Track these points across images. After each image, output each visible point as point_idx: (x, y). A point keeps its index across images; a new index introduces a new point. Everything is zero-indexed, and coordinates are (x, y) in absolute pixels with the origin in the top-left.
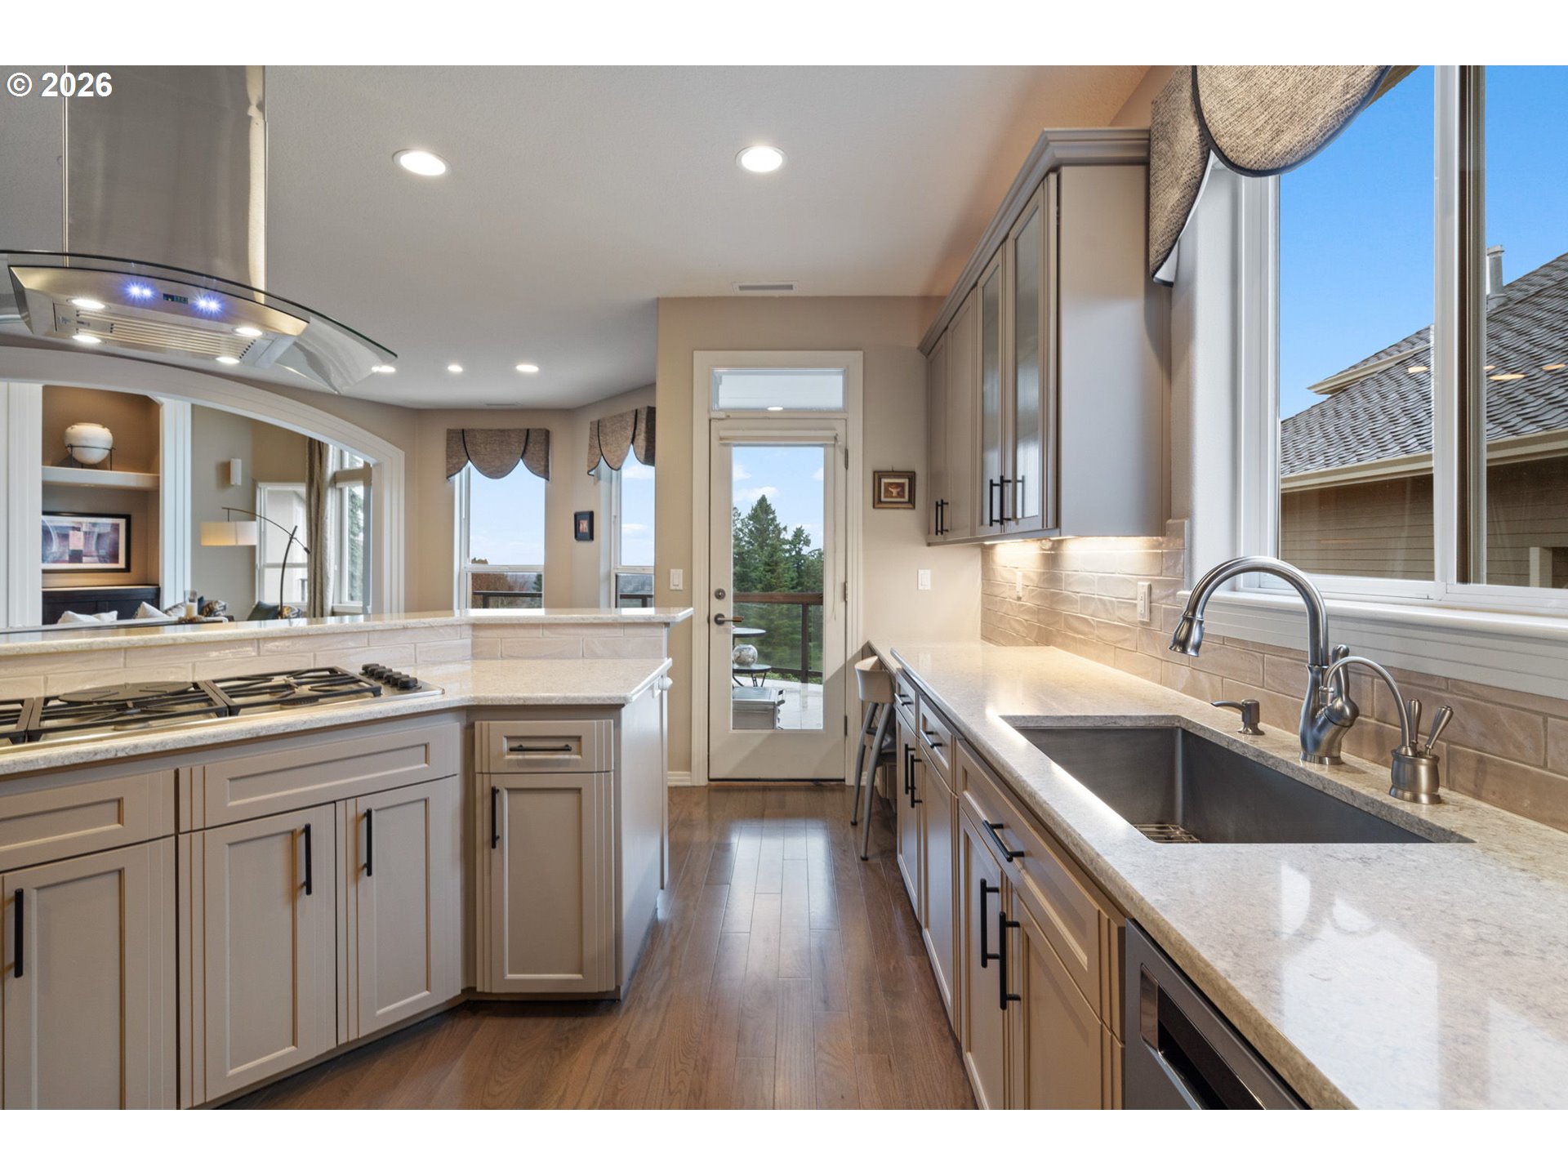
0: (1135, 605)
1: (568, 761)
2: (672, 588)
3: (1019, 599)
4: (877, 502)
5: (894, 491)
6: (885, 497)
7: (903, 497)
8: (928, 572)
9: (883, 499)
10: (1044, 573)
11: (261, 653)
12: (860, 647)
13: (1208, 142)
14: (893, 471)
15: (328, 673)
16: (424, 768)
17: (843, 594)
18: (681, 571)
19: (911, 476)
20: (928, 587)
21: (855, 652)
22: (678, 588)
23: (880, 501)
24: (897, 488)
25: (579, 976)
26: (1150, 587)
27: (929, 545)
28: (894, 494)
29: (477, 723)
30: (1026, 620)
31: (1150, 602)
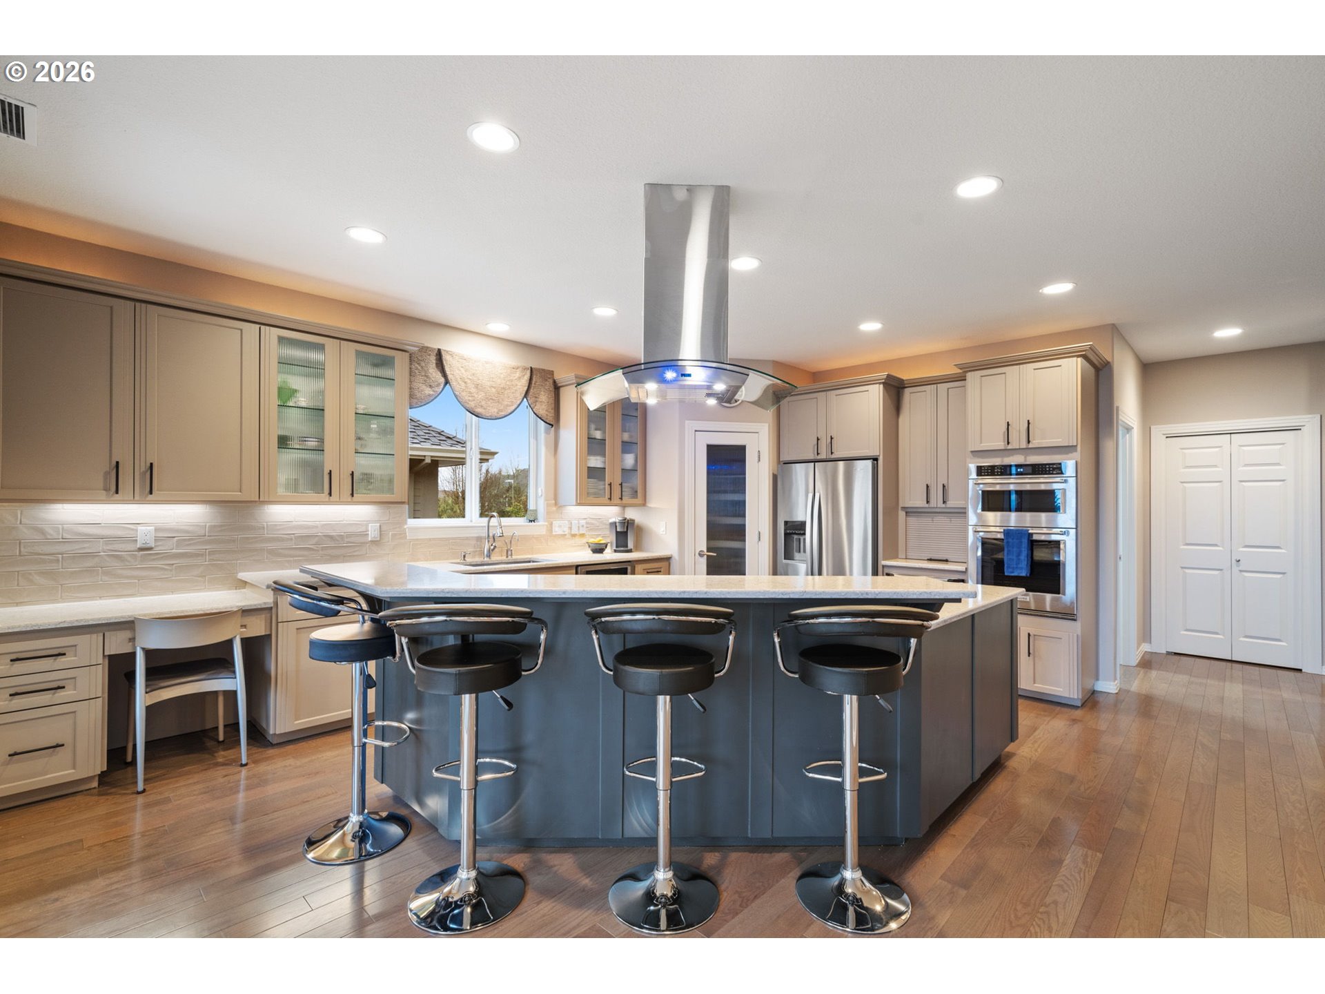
0: (366, 534)
26: (380, 526)
31: (380, 531)
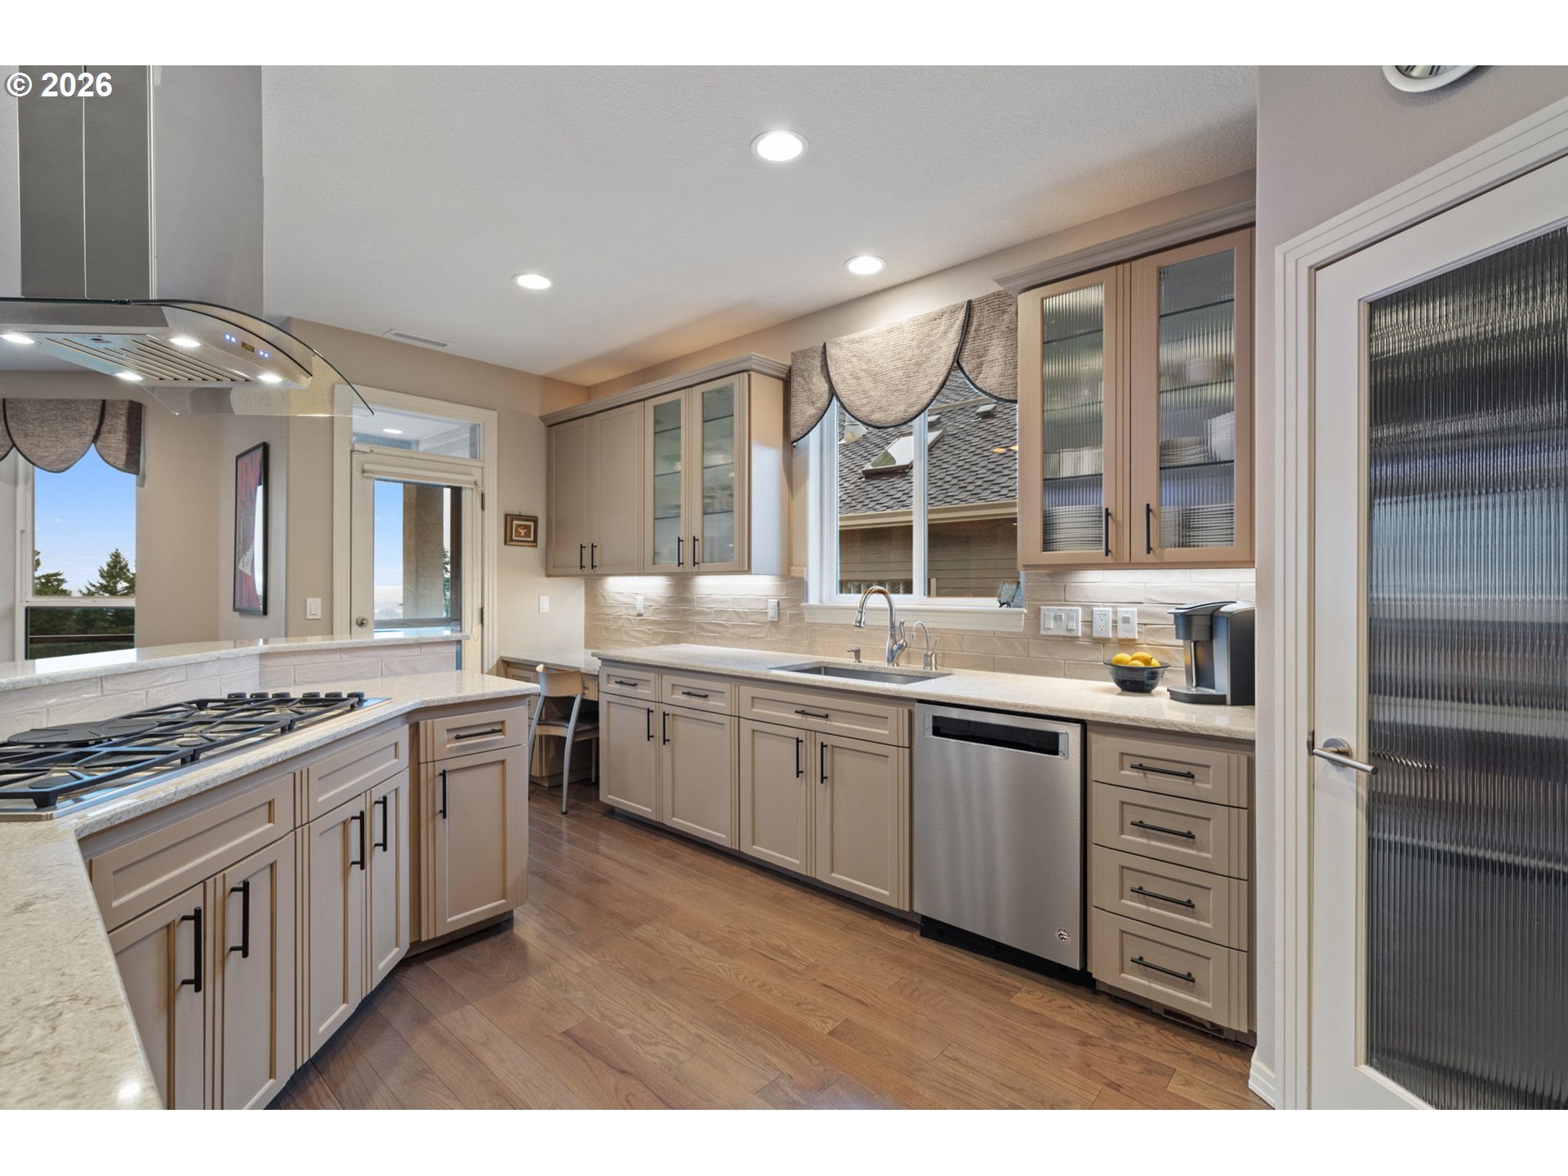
0: (767, 613)
1: (495, 741)
2: (309, 617)
3: (640, 615)
4: (508, 540)
5: (523, 532)
6: (516, 536)
7: (529, 537)
8: (547, 597)
9: (514, 538)
10: (672, 597)
11: (105, 693)
12: (495, 662)
13: (833, 393)
14: (520, 515)
15: (222, 703)
16: (395, 764)
17: (480, 618)
18: (319, 600)
19: (535, 520)
20: (547, 611)
21: (491, 666)
22: (316, 617)
23: (512, 540)
24: (524, 529)
25: (504, 901)
26: (778, 602)
27: (548, 576)
28: (522, 534)
29: (422, 723)
30: (650, 630)
31: (779, 610)
